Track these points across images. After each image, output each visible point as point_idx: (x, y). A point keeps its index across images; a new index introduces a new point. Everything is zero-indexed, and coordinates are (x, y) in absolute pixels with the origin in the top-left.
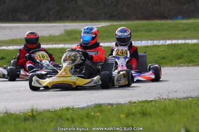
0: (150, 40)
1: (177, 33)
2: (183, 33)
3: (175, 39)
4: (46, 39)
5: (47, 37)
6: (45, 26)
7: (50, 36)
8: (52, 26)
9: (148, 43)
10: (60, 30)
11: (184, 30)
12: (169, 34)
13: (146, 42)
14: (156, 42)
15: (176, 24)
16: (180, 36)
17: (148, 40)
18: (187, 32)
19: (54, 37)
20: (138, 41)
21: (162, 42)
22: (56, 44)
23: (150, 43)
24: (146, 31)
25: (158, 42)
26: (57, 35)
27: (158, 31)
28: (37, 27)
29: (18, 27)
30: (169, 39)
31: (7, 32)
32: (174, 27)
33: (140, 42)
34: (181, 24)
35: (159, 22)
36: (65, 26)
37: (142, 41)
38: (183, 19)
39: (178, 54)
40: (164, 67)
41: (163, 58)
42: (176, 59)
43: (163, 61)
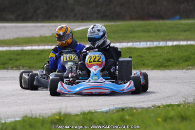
0: (149, 41)
1: (177, 34)
2: (185, 34)
3: (176, 40)
4: (38, 40)
6: (34, 26)
7: (41, 37)
9: (147, 44)
10: (51, 30)
11: (185, 31)
12: (169, 35)
13: (145, 43)
14: (156, 44)
15: (176, 24)
16: (181, 37)
17: (146, 41)
18: (188, 33)
19: (46, 37)
20: (136, 42)
21: (162, 44)
22: (48, 45)
23: (149, 44)
24: (144, 31)
25: (158, 43)
26: (48, 35)
27: (156, 31)
29: (5, 27)
30: (170, 40)
33: (138, 43)
34: (181, 24)
35: (157, 22)
37: (140, 42)
38: (180, 19)
39: (184, 56)
40: (170, 70)
41: (169, 60)
42: (183, 62)
43: (169, 63)
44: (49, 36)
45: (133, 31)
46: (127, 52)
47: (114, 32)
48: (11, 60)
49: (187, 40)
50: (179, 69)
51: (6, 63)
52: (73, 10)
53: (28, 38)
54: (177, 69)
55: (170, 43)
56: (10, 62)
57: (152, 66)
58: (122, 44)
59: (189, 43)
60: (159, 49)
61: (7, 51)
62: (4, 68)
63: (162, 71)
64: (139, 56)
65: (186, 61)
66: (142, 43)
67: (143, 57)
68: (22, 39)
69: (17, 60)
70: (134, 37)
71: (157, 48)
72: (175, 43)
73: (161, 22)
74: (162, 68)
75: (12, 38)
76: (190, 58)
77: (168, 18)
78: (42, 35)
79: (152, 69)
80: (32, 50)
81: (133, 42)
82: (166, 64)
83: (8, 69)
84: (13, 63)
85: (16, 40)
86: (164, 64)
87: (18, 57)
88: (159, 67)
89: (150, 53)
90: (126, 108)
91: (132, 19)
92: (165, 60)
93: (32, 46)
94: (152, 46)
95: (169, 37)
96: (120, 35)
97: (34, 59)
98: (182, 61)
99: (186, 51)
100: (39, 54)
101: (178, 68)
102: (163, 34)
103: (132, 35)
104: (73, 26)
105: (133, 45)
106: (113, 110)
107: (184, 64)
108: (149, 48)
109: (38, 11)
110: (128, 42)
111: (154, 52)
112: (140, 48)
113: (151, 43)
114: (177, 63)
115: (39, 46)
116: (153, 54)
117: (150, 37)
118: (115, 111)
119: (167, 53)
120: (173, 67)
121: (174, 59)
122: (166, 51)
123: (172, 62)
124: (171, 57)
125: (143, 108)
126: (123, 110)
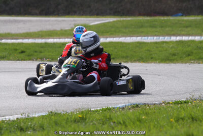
1: (180, 29)
3: (179, 35)
4: (59, 33)
5: (59, 31)
6: (56, 21)
7: (62, 30)
8: (64, 21)
9: (154, 39)
10: (70, 24)
11: (187, 27)
12: (173, 31)
14: (161, 39)
15: (179, 21)
16: (183, 33)
18: (189, 29)
19: (66, 31)
20: (145, 36)
21: (167, 39)
22: (67, 38)
25: (163, 38)
26: (67, 29)
27: (162, 27)
28: (49, 21)
29: (30, 21)
30: (174, 35)
31: (21, 25)
32: (176, 23)
33: (146, 38)
34: (183, 21)
35: (162, 18)
36: (74, 20)
37: (148, 36)
38: (182, 15)
39: (187, 51)
40: (175, 63)
41: (174, 55)
42: (186, 56)
44: (69, 30)
45: (142, 27)
46: (137, 46)
47: (126, 27)
48: (36, 52)
49: (189, 35)
50: (182, 62)
51: (32, 55)
52: (89, 7)
53: (50, 31)
55: (173, 39)
56: (35, 54)
57: (159, 59)
58: (132, 38)
59: (191, 38)
60: (164, 45)
61: (32, 43)
62: (30, 60)
63: (168, 65)
64: (148, 50)
65: (189, 55)
66: (149, 38)
67: (152, 51)
68: (45, 32)
69: (41, 52)
70: (142, 32)
71: (163, 42)
72: (178, 38)
73: (166, 18)
74: (168, 62)
75: (36, 31)
76: (192, 53)
77: (172, 15)
78: (63, 29)
79: (159, 63)
80: (54, 44)
81: (142, 36)
82: (171, 58)
83: (33, 61)
84: (37, 55)
85: (40, 33)
86: (170, 58)
87: (42, 50)
88: (165, 61)
89: (157, 47)
91: (140, 15)
92: (170, 54)
93: (54, 38)
94: (158, 41)
95: (173, 32)
96: (131, 30)
97: (56, 51)
99: (189, 46)
100: (60, 47)
102: (167, 29)
103: (141, 30)
104: (89, 20)
105: (142, 39)
107: (187, 58)
108: (156, 43)
109: (59, 7)
110: (137, 37)
111: (160, 47)
112: (148, 43)
113: (158, 37)
114: (181, 58)
115: (60, 38)
116: (160, 49)
117: (156, 32)
118: (130, 107)
119: (172, 48)
120: (177, 61)
121: (178, 54)
122: (171, 46)
123: (176, 57)
124: (176, 52)
125: (155, 104)
126: (137, 106)
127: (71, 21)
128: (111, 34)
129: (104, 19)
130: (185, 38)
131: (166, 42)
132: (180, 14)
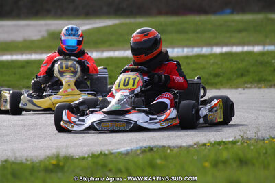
0: (187, 46)
1: (228, 35)
3: (226, 45)
5: (20, 42)
6: (15, 25)
7: (25, 41)
9: (183, 51)
10: (40, 31)
11: (240, 31)
12: (216, 38)
14: (196, 51)
15: (226, 21)
16: (233, 40)
17: (183, 46)
18: (244, 34)
19: (32, 42)
21: (205, 50)
22: (36, 53)
24: (180, 32)
26: (35, 38)
27: (197, 32)
30: (217, 45)
34: (233, 21)
35: (197, 18)
36: (46, 25)
38: (232, 13)
39: (239, 69)
40: (219, 89)
41: (217, 75)
42: (238, 77)
43: (217, 80)
44: (38, 41)
49: (243, 44)
53: (6, 43)
54: (229, 88)
55: (217, 50)
60: (201, 59)
65: (242, 75)
71: (199, 56)
72: (225, 49)
73: (203, 18)
76: (248, 71)
78: (27, 38)
80: (13, 62)
82: (213, 81)
89: (188, 64)
90: (155, 147)
91: (160, 13)
92: (210, 74)
94: (191, 54)
95: (215, 41)
97: (15, 74)
98: (235, 76)
99: (243, 60)
100: (23, 67)
101: (231, 86)
102: (207, 35)
106: (137, 150)
107: (239, 80)
108: (187, 57)
109: (21, 3)
111: (194, 63)
113: (190, 49)
114: (229, 80)
115: (22, 54)
116: (193, 66)
117: (188, 40)
118: (139, 152)
119: (214, 64)
120: (222, 85)
121: (224, 73)
122: (212, 61)
123: (220, 79)
124: (220, 70)
125: (181, 147)
126: (151, 149)
127: (41, 25)
128: (110, 46)
129: (98, 21)
130: (237, 49)
131: (204, 56)
132: (228, 10)
